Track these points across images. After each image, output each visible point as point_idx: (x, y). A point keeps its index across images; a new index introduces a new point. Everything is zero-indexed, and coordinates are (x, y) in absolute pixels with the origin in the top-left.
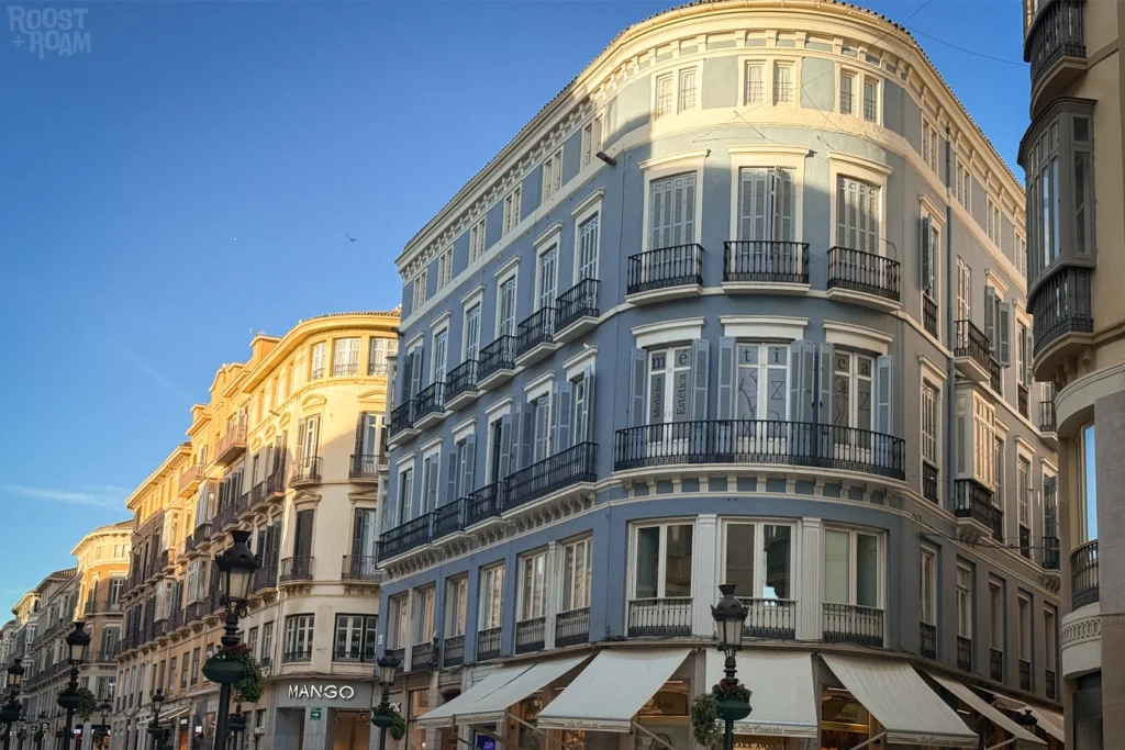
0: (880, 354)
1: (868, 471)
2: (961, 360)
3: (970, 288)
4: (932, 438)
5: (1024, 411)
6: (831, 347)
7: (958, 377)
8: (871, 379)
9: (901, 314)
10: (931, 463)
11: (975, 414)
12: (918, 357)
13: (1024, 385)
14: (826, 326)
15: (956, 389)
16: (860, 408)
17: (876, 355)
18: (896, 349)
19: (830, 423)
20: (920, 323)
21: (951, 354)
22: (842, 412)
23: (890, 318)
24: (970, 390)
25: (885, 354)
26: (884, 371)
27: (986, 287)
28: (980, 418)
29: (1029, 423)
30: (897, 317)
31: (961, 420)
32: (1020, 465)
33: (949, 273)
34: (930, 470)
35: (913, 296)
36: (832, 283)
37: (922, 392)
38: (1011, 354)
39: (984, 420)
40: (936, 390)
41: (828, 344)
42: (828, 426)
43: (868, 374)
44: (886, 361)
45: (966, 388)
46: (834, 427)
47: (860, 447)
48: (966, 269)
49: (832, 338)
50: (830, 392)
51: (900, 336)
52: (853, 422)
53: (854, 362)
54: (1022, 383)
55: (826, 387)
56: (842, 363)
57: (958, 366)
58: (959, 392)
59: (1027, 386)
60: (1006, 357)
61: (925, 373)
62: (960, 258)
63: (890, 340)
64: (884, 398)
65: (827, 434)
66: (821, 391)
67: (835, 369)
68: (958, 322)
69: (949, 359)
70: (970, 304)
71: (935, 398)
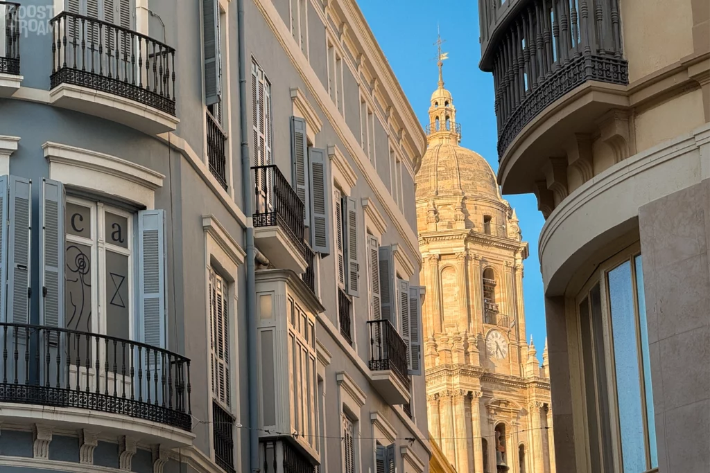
0: (144, 208)
1: (127, 412)
2: (263, 233)
3: (270, 117)
4: (223, 362)
5: (346, 331)
6: (61, 190)
7: (259, 262)
8: (129, 251)
9: (175, 140)
10: (223, 405)
11: (289, 326)
12: (202, 219)
13: (346, 290)
14: (50, 152)
15: (257, 282)
16: (111, 303)
17: (136, 208)
18: (168, 198)
19: (60, 326)
20: (203, 161)
21: (248, 222)
22: (79, 307)
23: (156, 145)
24: (280, 284)
25: (151, 206)
26: (150, 237)
27: (293, 119)
28: (295, 332)
29: (354, 353)
30: (168, 145)
31: (268, 333)
32: (344, 424)
33: (241, 83)
34: (223, 419)
35: (192, 112)
36: (57, 77)
37: (208, 282)
38: (329, 236)
39: (300, 336)
40: (228, 281)
41: (55, 184)
42: (59, 330)
43: (122, 241)
44: (152, 220)
45: (275, 280)
46: (68, 332)
47: (115, 372)
48: (264, 82)
49: (61, 175)
50: (60, 270)
51: (174, 179)
52: (99, 322)
53: (98, 220)
54: (343, 287)
55: (52, 261)
56: (77, 221)
57: (259, 244)
58: (264, 287)
59: (351, 292)
60: (322, 240)
61: (212, 248)
62: (255, 63)
63: (160, 182)
64: (151, 285)
65: (57, 345)
66: (43, 268)
67: (66, 232)
68: (256, 168)
69: (244, 229)
70: (271, 144)
71: (226, 295)
